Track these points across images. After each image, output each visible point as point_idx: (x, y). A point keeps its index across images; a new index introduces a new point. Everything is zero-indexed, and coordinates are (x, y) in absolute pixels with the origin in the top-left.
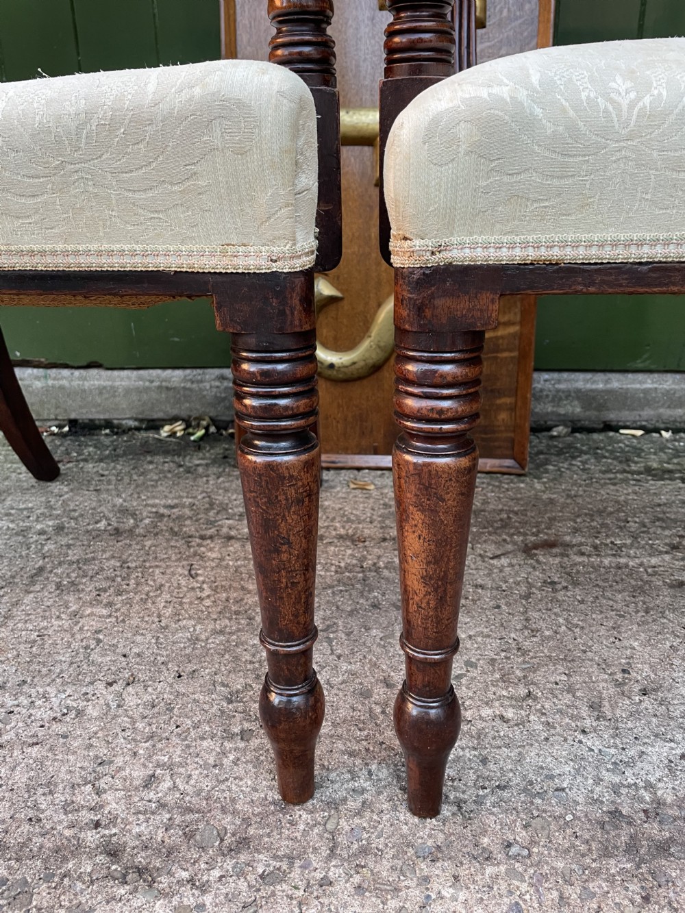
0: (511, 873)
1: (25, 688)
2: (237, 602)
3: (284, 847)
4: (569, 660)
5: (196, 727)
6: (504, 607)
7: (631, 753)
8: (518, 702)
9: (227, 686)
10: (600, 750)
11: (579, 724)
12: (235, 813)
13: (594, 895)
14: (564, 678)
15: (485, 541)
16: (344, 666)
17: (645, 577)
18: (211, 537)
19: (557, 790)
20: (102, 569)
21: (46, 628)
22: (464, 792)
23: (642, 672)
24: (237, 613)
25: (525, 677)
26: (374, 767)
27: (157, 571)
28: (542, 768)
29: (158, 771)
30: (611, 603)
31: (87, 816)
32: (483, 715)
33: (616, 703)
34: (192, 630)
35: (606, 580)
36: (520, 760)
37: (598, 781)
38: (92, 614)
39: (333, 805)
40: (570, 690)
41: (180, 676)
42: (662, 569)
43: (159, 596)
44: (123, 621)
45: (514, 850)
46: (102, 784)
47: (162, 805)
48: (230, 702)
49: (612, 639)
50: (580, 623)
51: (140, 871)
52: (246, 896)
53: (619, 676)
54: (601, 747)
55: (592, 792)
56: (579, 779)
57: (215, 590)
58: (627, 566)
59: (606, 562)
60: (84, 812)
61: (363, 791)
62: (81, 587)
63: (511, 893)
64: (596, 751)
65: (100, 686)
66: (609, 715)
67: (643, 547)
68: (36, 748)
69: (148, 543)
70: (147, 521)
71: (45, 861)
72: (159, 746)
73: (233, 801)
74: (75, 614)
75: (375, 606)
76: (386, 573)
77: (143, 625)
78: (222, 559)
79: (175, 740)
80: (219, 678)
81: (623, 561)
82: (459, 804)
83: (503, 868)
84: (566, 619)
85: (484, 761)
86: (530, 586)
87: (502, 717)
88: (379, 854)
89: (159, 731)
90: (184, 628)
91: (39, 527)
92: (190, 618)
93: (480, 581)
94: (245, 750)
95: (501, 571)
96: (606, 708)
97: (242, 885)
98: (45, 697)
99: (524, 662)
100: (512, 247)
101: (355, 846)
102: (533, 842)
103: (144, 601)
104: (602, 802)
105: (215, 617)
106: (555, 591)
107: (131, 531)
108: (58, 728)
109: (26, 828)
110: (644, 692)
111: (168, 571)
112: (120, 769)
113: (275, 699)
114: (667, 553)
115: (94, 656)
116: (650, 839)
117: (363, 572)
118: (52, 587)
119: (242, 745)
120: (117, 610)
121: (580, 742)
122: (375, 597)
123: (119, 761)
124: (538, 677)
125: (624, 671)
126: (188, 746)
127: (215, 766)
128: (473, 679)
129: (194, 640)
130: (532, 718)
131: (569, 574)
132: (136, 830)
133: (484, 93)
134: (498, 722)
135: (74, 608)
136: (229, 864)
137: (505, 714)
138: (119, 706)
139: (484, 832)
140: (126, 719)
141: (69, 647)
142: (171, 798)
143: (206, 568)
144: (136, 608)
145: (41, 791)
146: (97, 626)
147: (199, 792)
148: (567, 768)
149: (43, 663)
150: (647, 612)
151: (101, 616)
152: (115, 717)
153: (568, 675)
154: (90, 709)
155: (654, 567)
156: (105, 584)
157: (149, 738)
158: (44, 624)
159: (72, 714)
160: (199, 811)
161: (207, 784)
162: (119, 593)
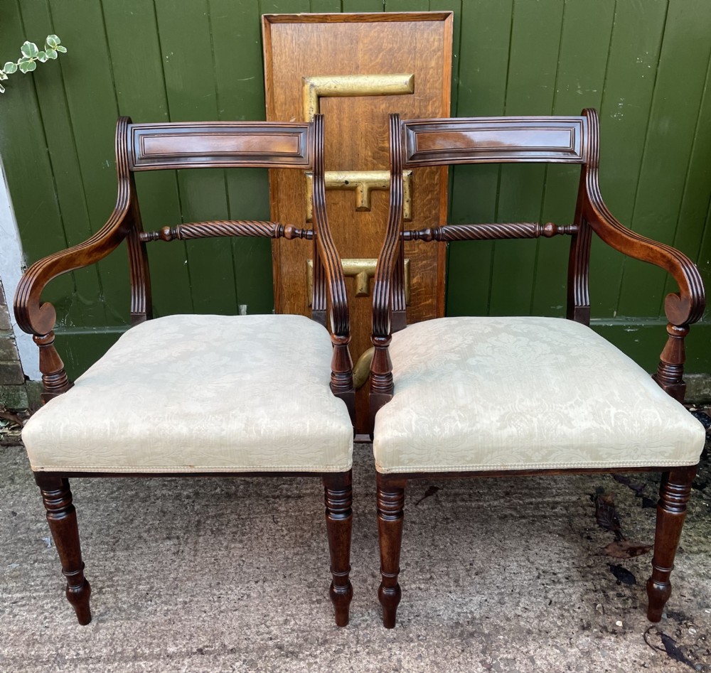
0: (419, 645)
1: (221, 586)
2: (301, 537)
3: (341, 642)
4: (448, 560)
5: (298, 599)
6: (424, 534)
7: (467, 600)
8: (426, 581)
9: (306, 580)
11: (449, 589)
12: (321, 631)
13: (445, 650)
14: (446, 569)
15: (417, 494)
17: (490, 513)
18: (278, 497)
19: (438, 616)
20: (229, 521)
21: (216, 556)
22: (404, 619)
23: (478, 564)
24: (302, 543)
25: (430, 569)
26: (370, 611)
27: (258, 520)
28: (433, 608)
29: (288, 618)
30: (472, 529)
31: (267, 636)
33: (465, 579)
34: (284, 553)
35: (471, 516)
36: (425, 605)
37: (453, 611)
38: (235, 547)
39: (356, 626)
40: (447, 574)
41: (285, 577)
42: (498, 508)
43: (263, 535)
44: (251, 550)
45: (421, 638)
46: (268, 624)
47: (293, 630)
48: (309, 587)
49: (469, 549)
50: (456, 541)
51: (292, 653)
52: (330, 658)
53: (468, 567)
54: (456, 598)
55: (450, 616)
56: (446, 611)
57: (288, 530)
58: (482, 507)
59: (473, 505)
60: (265, 635)
61: (367, 620)
62: (223, 531)
63: (418, 651)
64: (454, 600)
65: (253, 583)
66: (461, 584)
67: (493, 495)
68: (237, 612)
69: (247, 502)
70: (242, 487)
71: (257, 652)
72: (286, 608)
73: (319, 627)
74: (227, 547)
75: (365, 536)
76: (369, 516)
77: (261, 552)
78: (287, 511)
79: (291, 605)
80: (302, 577)
81: (481, 504)
82: (402, 623)
83: (416, 644)
84: (450, 539)
85: (412, 606)
86: (437, 521)
87: (419, 588)
88: (374, 642)
89: (284, 602)
90: (280, 552)
91: (185, 493)
92: (281, 547)
93: (414, 520)
94: (320, 608)
95: (424, 512)
96: (461, 582)
97: (329, 655)
98: (230, 589)
99: (431, 562)
100: (410, 468)
101: (366, 640)
102: (428, 635)
103: (257, 538)
104: (453, 619)
105: (293, 546)
106: (448, 523)
107: (235, 494)
108: (242, 603)
109: (245, 642)
110: (477, 574)
111: (263, 520)
112: (273, 618)
113: (335, 591)
114: (503, 497)
115: (244, 569)
116: (468, 631)
117: (358, 517)
118: (209, 532)
119: (318, 605)
120: (246, 544)
121: (448, 597)
122: (365, 531)
123: (272, 615)
124: (435, 569)
125: (471, 564)
126: (297, 607)
127: (310, 615)
128: (409, 571)
129: (286, 559)
130: (431, 587)
131: (455, 513)
132: (286, 640)
133: (400, 434)
134: (418, 590)
135: (225, 544)
136: (323, 649)
138: (264, 592)
139: (411, 632)
140: (268, 597)
141: (231, 565)
142: (295, 627)
143: (280, 517)
144: (255, 543)
145: (245, 628)
146: (240, 553)
147: (306, 625)
148: (442, 607)
149: (223, 574)
150: (486, 533)
151: (239, 548)
152: (264, 597)
153: (447, 568)
154: (252, 594)
155: (495, 507)
156: (235, 530)
157: (281, 605)
158: (214, 553)
159: (246, 597)
160: (307, 631)
161: (308, 621)
162: (243, 534)
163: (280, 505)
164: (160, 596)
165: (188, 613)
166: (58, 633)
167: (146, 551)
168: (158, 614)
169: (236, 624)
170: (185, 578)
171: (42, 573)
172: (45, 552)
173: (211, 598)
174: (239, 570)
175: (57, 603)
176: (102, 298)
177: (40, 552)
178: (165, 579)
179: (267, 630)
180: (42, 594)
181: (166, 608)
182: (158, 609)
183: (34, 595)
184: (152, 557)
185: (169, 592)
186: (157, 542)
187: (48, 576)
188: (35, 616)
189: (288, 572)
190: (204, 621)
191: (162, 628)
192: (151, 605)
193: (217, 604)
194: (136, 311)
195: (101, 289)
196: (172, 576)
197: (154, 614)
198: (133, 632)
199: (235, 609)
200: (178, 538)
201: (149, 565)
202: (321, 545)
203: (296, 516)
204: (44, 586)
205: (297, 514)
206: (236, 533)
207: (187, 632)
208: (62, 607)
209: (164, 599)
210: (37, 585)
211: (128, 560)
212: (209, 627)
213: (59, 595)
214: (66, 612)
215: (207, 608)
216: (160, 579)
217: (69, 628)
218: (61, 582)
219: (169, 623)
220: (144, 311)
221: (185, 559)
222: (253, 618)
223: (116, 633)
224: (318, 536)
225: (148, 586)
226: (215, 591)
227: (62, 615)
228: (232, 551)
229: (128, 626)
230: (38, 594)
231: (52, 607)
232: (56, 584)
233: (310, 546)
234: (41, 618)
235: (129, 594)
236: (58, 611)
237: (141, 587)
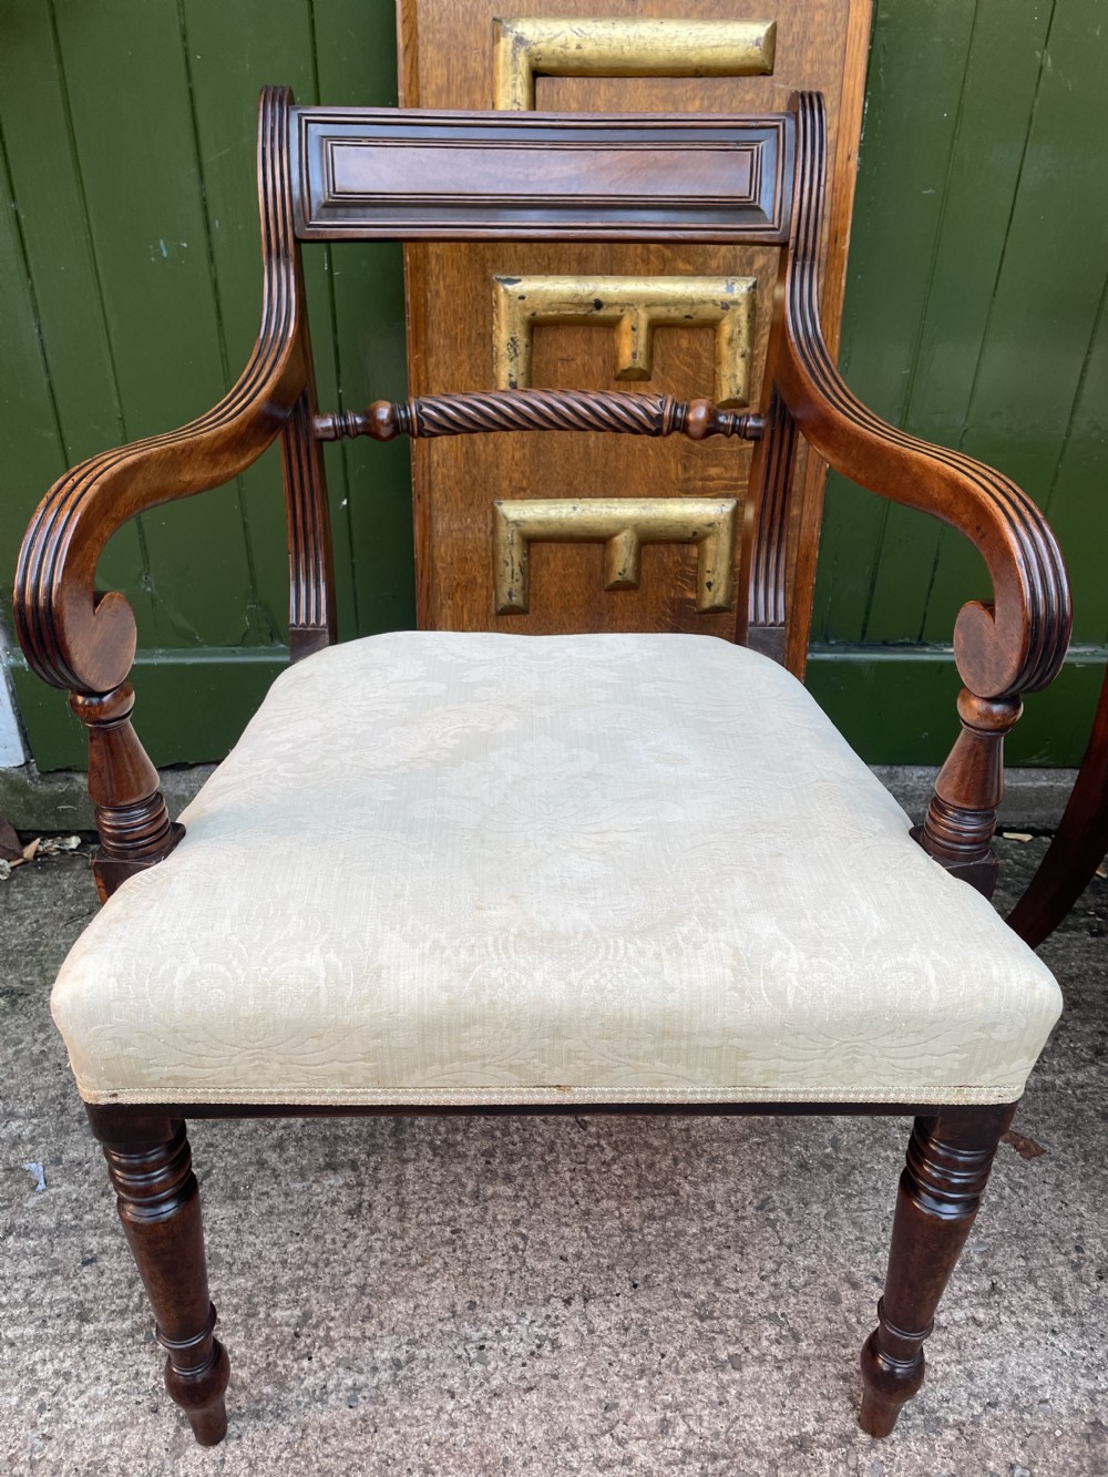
1: (480, 1313)
2: (649, 1167)
4: (1021, 1237)
5: (681, 1353)
9: (687, 1296)
10: (1072, 1353)
11: (1048, 1323)
12: (759, 1455)
14: (1022, 1263)
16: (801, 1262)
17: (1075, 1103)
19: (1041, 1402)
21: (453, 1219)
22: (960, 1414)
23: (1094, 1248)
24: (656, 1186)
25: (985, 1264)
28: (1023, 1379)
29: (669, 1414)
30: (1048, 1147)
32: (956, 1319)
33: (1077, 1292)
34: (617, 1214)
36: (1002, 1373)
38: (495, 1196)
39: (846, 1439)
40: (1031, 1278)
41: (635, 1286)
42: (1090, 1089)
43: (556, 1161)
44: (536, 1205)
47: (688, 1452)
48: (702, 1319)
49: (1059, 1204)
50: (1022, 1180)
53: (1074, 1256)
54: (1072, 1349)
55: (1072, 1401)
56: (1059, 1389)
57: (615, 1148)
58: (1053, 1085)
62: (460, 1149)
64: (1068, 1354)
65: (560, 1305)
66: (1073, 1308)
67: (1065, 1054)
68: (533, 1396)
72: (656, 1382)
74: (476, 1195)
75: (803, 1167)
77: (562, 1210)
79: (669, 1374)
80: (677, 1286)
81: (1047, 1078)
84: (1007, 1175)
87: (974, 1319)
89: (646, 1363)
90: (607, 1212)
92: (609, 1197)
96: (1069, 1300)
98: (504, 1321)
103: (544, 1169)
104: (1083, 1413)
105: (635, 1193)
108: (542, 1366)
110: (1100, 1275)
114: (1092, 1062)
115: (530, 1261)
118: (427, 1152)
119: (737, 1376)
121: (1053, 1345)
122: (799, 1153)
123: (624, 1403)
125: (1078, 1249)
126: (685, 1381)
127: (721, 1403)
129: (628, 1230)
130: (1002, 1317)
134: (972, 1328)
135: (471, 1186)
137: (976, 1315)
138: (591, 1332)
139: (988, 1456)
140: (605, 1348)
141: (495, 1249)
142: (692, 1443)
144: (542, 1183)
145: (563, 1446)
146: (511, 1214)
147: (716, 1435)
148: (1047, 1378)
149: (479, 1274)
150: (1086, 1161)
151: (508, 1198)
152: (594, 1347)
153: (1025, 1258)
154: (562, 1339)
155: (1082, 1087)
156: (487, 1144)
157: (642, 1372)
158: (449, 1213)
159: (547, 1346)
160: (725, 1457)
161: (721, 1425)
162: (511, 1158)
164: (328, 1342)
165: (408, 1395)
166: (76, 1458)
167: (278, 1201)
168: (332, 1399)
169: (537, 1434)
170: (385, 1288)
171: (27, 1268)
172: (31, 1204)
173: (460, 1351)
174: (516, 1264)
175: (68, 1362)
176: (148, 584)
177: (20, 1205)
178: (335, 1291)
179: (619, 1454)
180: (30, 1331)
181: (349, 1382)
182: (331, 1385)
183: (10, 1334)
184: (296, 1223)
185: (352, 1332)
186: (303, 1177)
187: (41, 1275)
188: (14, 1401)
189: (642, 1272)
190: (453, 1424)
191: (347, 1444)
192: (310, 1372)
193: (478, 1368)
194: (303, 620)
195: (146, 561)
196: (353, 1279)
197: (320, 1400)
198: (273, 1454)
199: (524, 1385)
200: (354, 1166)
201: (291, 1248)
202: (704, 1190)
204: (33, 1305)
206: (489, 1154)
207: (414, 1458)
208: (84, 1376)
209: (340, 1352)
210: (16, 1304)
211: (238, 1231)
212: (469, 1444)
213: (72, 1337)
214: (92, 1391)
215: (455, 1383)
216: (326, 1289)
217: (106, 1440)
218: (74, 1296)
219: (364, 1431)
220: (323, 621)
221: (378, 1230)
222: (578, 1415)
223: (229, 1457)
224: (690, 1164)
225: (298, 1312)
226: (468, 1330)
227: (84, 1399)
228: (490, 1204)
229: (257, 1436)
230: (19, 1331)
231: (56, 1373)
232: (63, 1301)
233: (676, 1194)
234: (30, 1406)
235: (249, 1336)
236: (73, 1388)
237: (278, 1314)
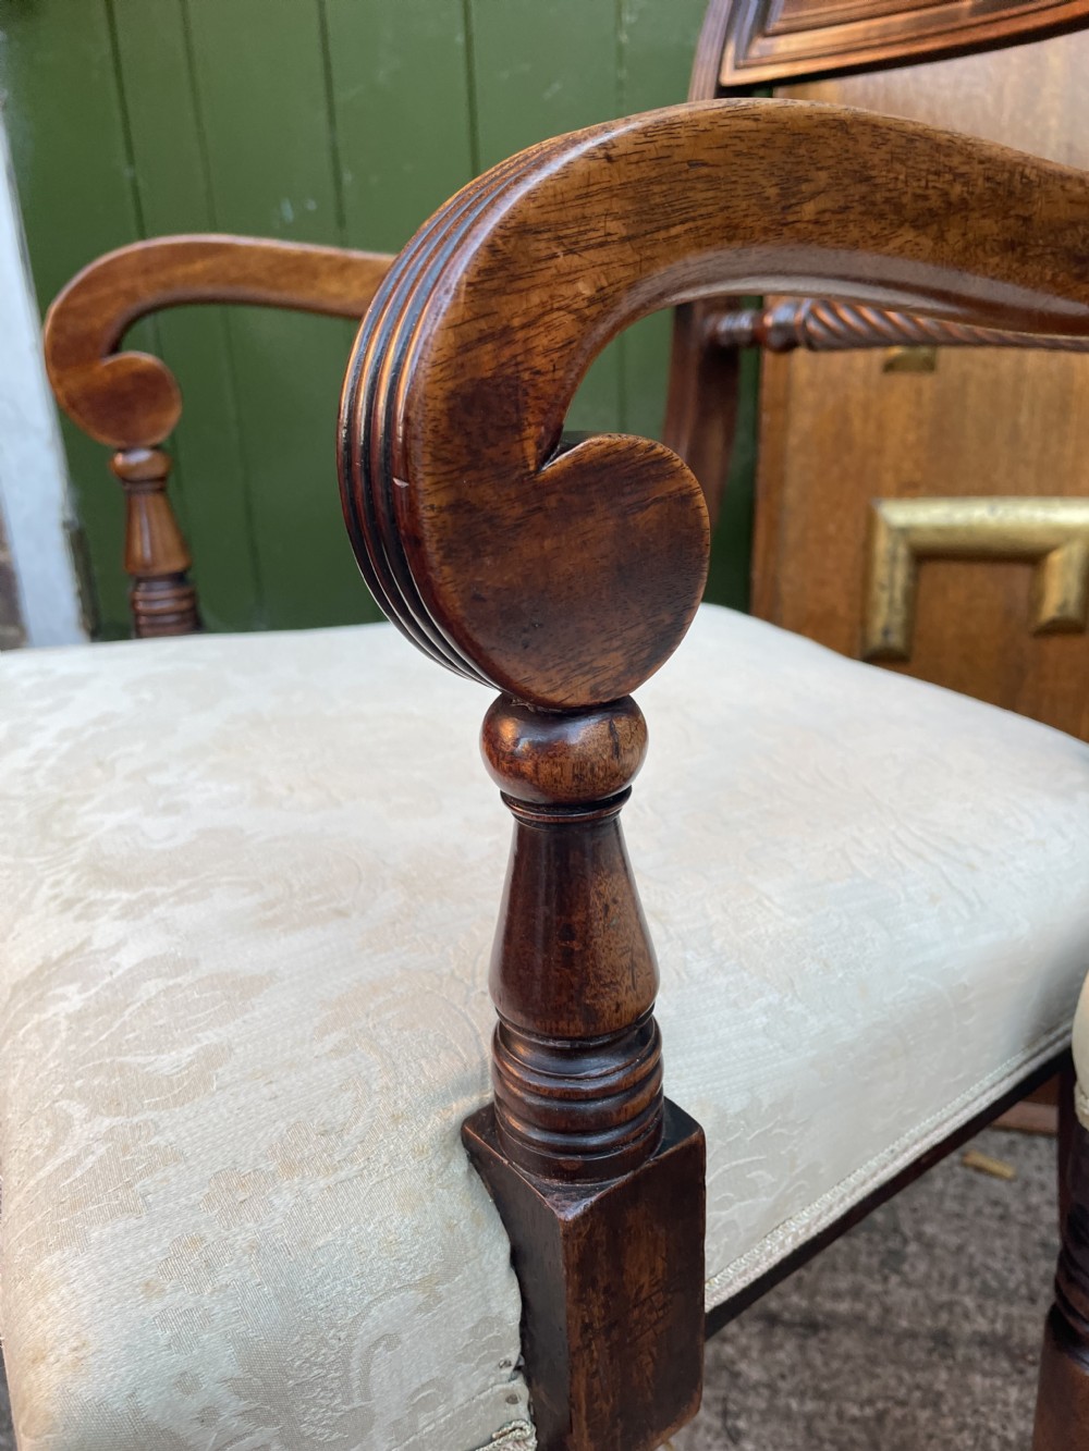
78: (773, 1389)
143: (748, 1411)
163: (744, 1353)
203: (810, 1419)
205: (810, 1406)
